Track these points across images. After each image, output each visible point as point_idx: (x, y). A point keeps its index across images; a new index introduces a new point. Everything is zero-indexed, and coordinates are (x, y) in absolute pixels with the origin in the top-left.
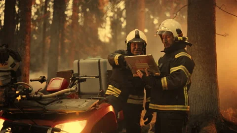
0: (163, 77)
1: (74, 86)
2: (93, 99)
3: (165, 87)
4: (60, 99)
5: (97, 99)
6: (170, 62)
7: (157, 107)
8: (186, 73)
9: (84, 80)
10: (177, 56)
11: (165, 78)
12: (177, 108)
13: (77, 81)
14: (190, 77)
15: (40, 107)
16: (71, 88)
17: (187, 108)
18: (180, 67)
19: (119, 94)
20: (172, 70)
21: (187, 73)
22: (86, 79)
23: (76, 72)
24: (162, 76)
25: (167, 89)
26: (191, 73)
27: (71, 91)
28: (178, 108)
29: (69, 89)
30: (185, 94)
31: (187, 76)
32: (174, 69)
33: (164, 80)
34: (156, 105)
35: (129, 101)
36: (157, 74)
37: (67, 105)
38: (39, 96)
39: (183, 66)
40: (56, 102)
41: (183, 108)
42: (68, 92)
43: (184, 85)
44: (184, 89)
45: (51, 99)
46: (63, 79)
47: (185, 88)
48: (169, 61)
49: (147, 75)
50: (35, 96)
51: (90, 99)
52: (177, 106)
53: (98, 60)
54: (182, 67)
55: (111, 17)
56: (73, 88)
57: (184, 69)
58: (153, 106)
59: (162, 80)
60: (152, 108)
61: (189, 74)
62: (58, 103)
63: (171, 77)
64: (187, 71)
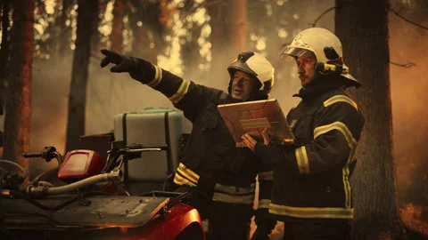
0: (299, 146)
1: (117, 168)
2: (158, 195)
3: (304, 168)
4: (85, 196)
5: (166, 196)
6: (313, 115)
7: (287, 211)
8: (347, 138)
9: (138, 155)
10: (327, 103)
11: (303, 148)
12: (328, 213)
13: (121, 157)
14: (355, 146)
15: (42, 215)
16: (109, 172)
17: (348, 213)
18: (337, 125)
19: (196, 182)
20: (318, 131)
21: (350, 139)
22: (141, 152)
23: (119, 137)
24: (297, 145)
25: (308, 171)
26: (357, 138)
27: (109, 179)
28: (330, 213)
29: (106, 175)
30: (346, 182)
31: (350, 145)
32: (321, 130)
33: (302, 154)
34: (283, 207)
35: (218, 197)
36: (287, 140)
37: (101, 210)
38: (39, 189)
39: (341, 124)
40: (77, 203)
41: (342, 213)
42: (102, 180)
43: (343, 164)
44: (344, 173)
45: (67, 195)
46: (91, 153)
47: (346, 171)
48: (311, 112)
49: (266, 143)
50: (33, 189)
51: (151, 195)
52: (328, 209)
53: (163, 114)
54: (338, 125)
55: (181, 38)
56: (114, 173)
57: (344, 129)
58: (276, 209)
59: (297, 154)
60: (275, 212)
61: (354, 140)
62: (80, 205)
63: (316, 146)
64: (350, 133)
